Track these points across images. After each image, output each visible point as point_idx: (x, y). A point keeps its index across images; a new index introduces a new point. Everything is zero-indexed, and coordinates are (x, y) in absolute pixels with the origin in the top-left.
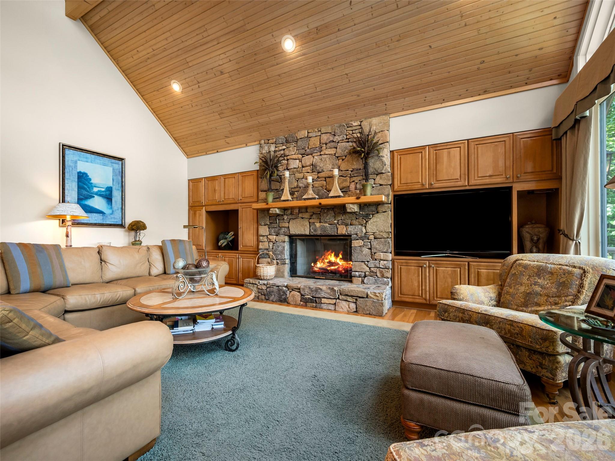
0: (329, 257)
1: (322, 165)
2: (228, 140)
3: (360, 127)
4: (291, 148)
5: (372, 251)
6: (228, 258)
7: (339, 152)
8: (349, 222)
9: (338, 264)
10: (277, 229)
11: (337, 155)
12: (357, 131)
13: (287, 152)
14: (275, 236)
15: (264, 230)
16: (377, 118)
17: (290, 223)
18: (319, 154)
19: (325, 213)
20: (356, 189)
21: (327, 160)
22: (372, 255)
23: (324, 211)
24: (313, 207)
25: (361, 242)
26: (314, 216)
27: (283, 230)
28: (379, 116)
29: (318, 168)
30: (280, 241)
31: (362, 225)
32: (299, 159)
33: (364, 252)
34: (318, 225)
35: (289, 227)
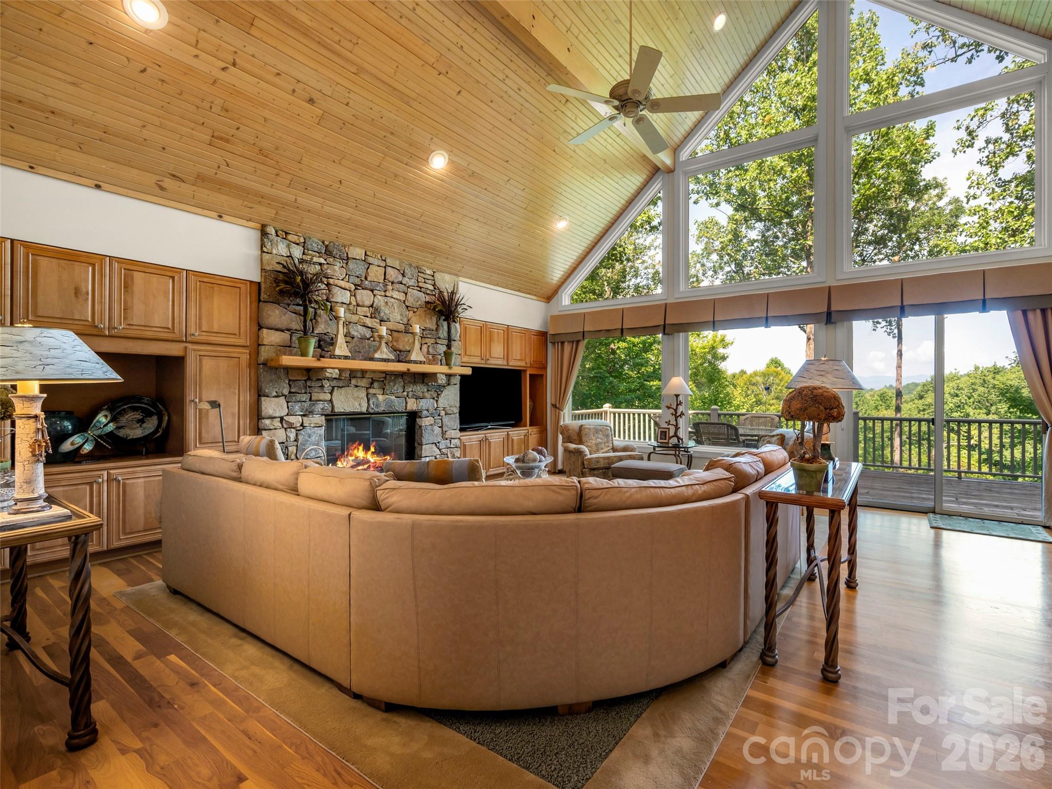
1: (387, 312)
3: (431, 278)
4: (336, 268)
5: (444, 429)
7: (410, 300)
8: (421, 395)
10: (306, 405)
11: (407, 304)
12: (430, 282)
13: (328, 272)
14: (300, 418)
15: (275, 407)
16: (449, 276)
17: (335, 393)
18: (383, 293)
19: (391, 381)
20: (427, 353)
21: (395, 305)
22: (443, 434)
23: (390, 377)
24: (374, 371)
25: (431, 420)
26: (376, 385)
27: (320, 406)
28: (450, 274)
29: (382, 314)
30: (312, 425)
31: (434, 398)
32: (350, 291)
33: (435, 432)
34: (381, 397)
35: (331, 401)
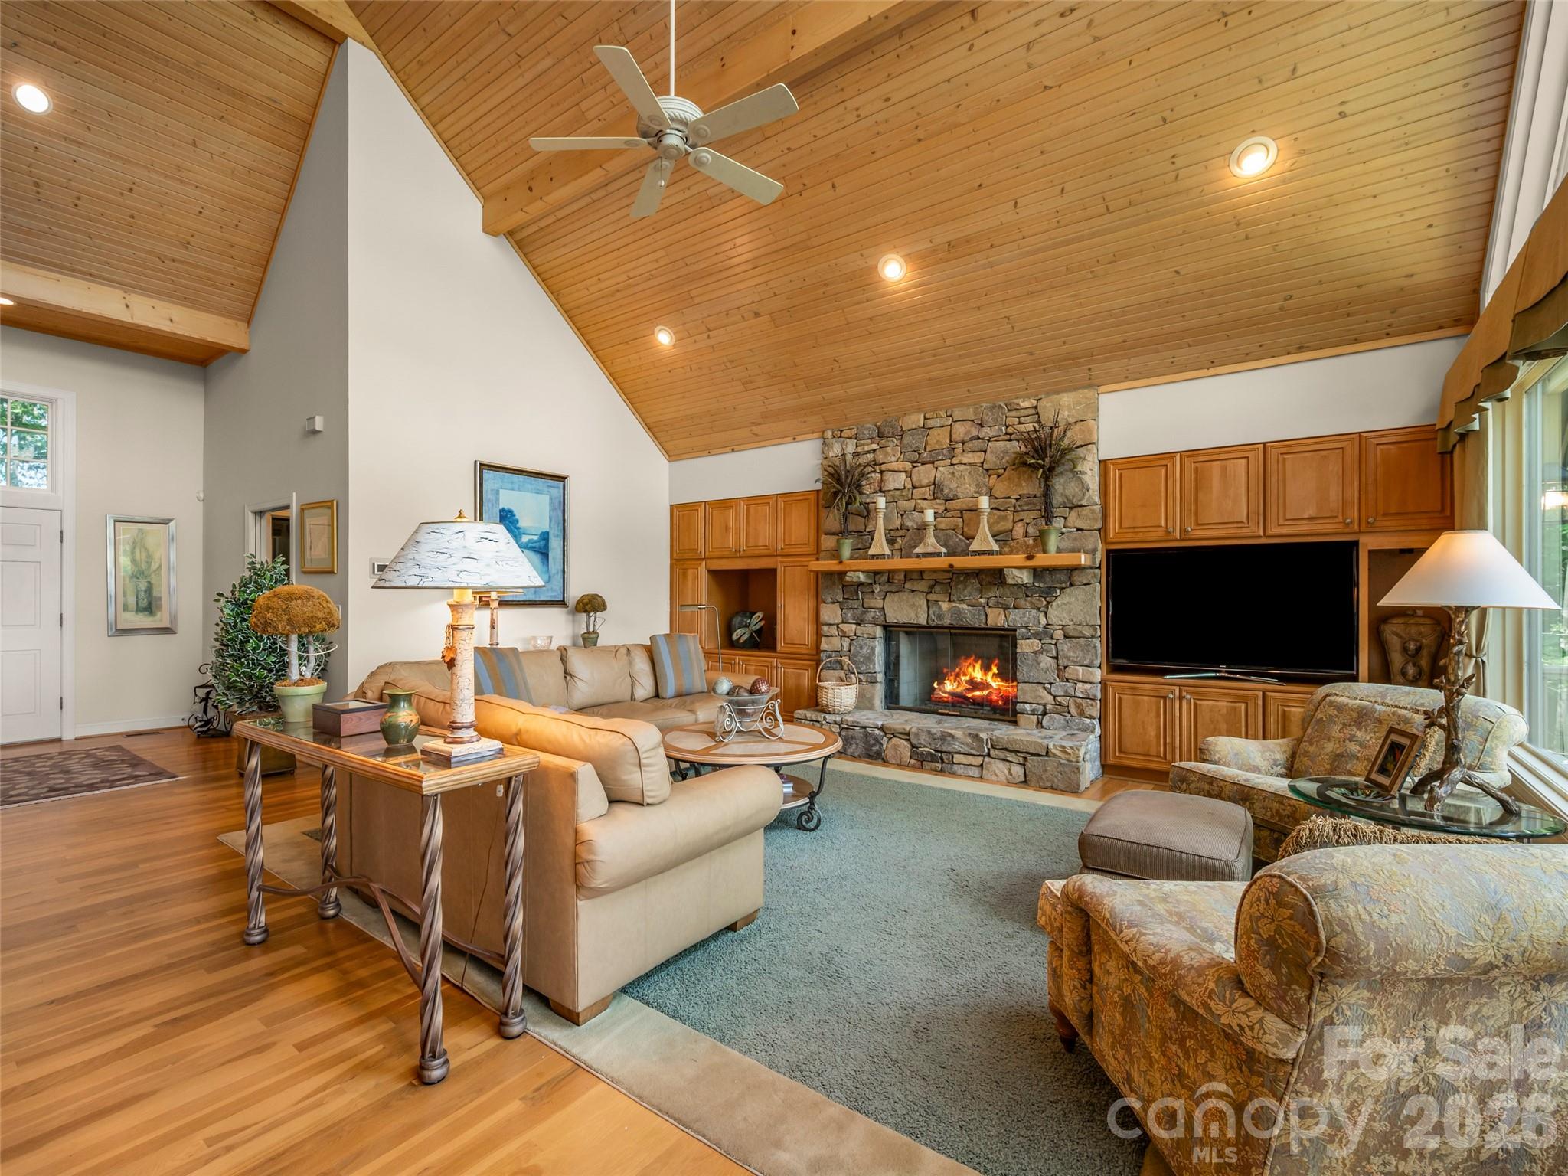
0: (970, 669)
1: (953, 485)
2: (755, 429)
3: (1033, 411)
4: (889, 449)
5: (1060, 662)
6: (754, 667)
7: (991, 460)
8: (1011, 601)
9: (988, 686)
10: (858, 612)
11: (985, 466)
12: (1028, 419)
13: (880, 457)
14: (854, 626)
15: (831, 613)
16: (1072, 395)
17: (887, 599)
18: (948, 462)
19: (961, 582)
20: (1026, 535)
21: (966, 475)
22: (1060, 671)
23: (958, 578)
24: (935, 571)
25: (1036, 644)
26: (937, 588)
27: (871, 614)
28: (1075, 389)
29: (946, 491)
30: (865, 636)
31: (1038, 609)
32: (905, 472)
33: (1042, 665)
34: (945, 606)
35: (883, 608)
